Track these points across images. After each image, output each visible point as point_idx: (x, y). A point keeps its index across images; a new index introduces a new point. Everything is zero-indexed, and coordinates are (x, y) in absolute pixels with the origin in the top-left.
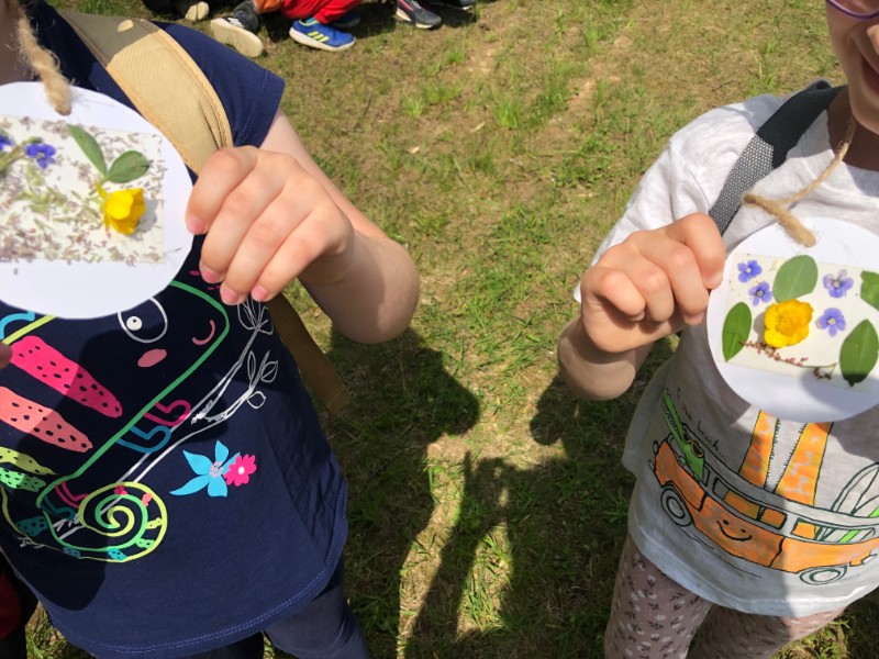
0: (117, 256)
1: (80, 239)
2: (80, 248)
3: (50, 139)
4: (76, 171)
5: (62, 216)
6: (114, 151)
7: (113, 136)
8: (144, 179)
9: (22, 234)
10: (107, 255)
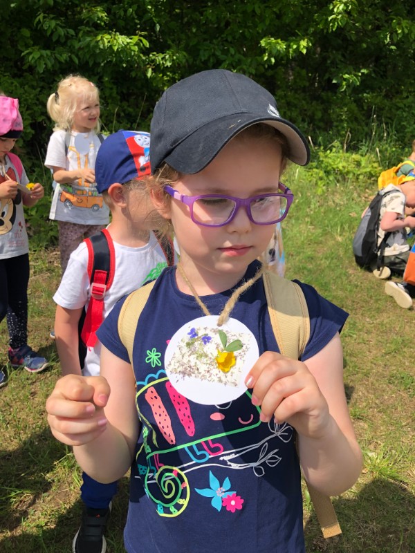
0: (220, 381)
1: (208, 372)
2: (208, 375)
3: (211, 334)
4: (215, 346)
5: (205, 362)
6: (231, 339)
7: (233, 334)
8: (239, 351)
9: (190, 367)
10: (216, 379)
